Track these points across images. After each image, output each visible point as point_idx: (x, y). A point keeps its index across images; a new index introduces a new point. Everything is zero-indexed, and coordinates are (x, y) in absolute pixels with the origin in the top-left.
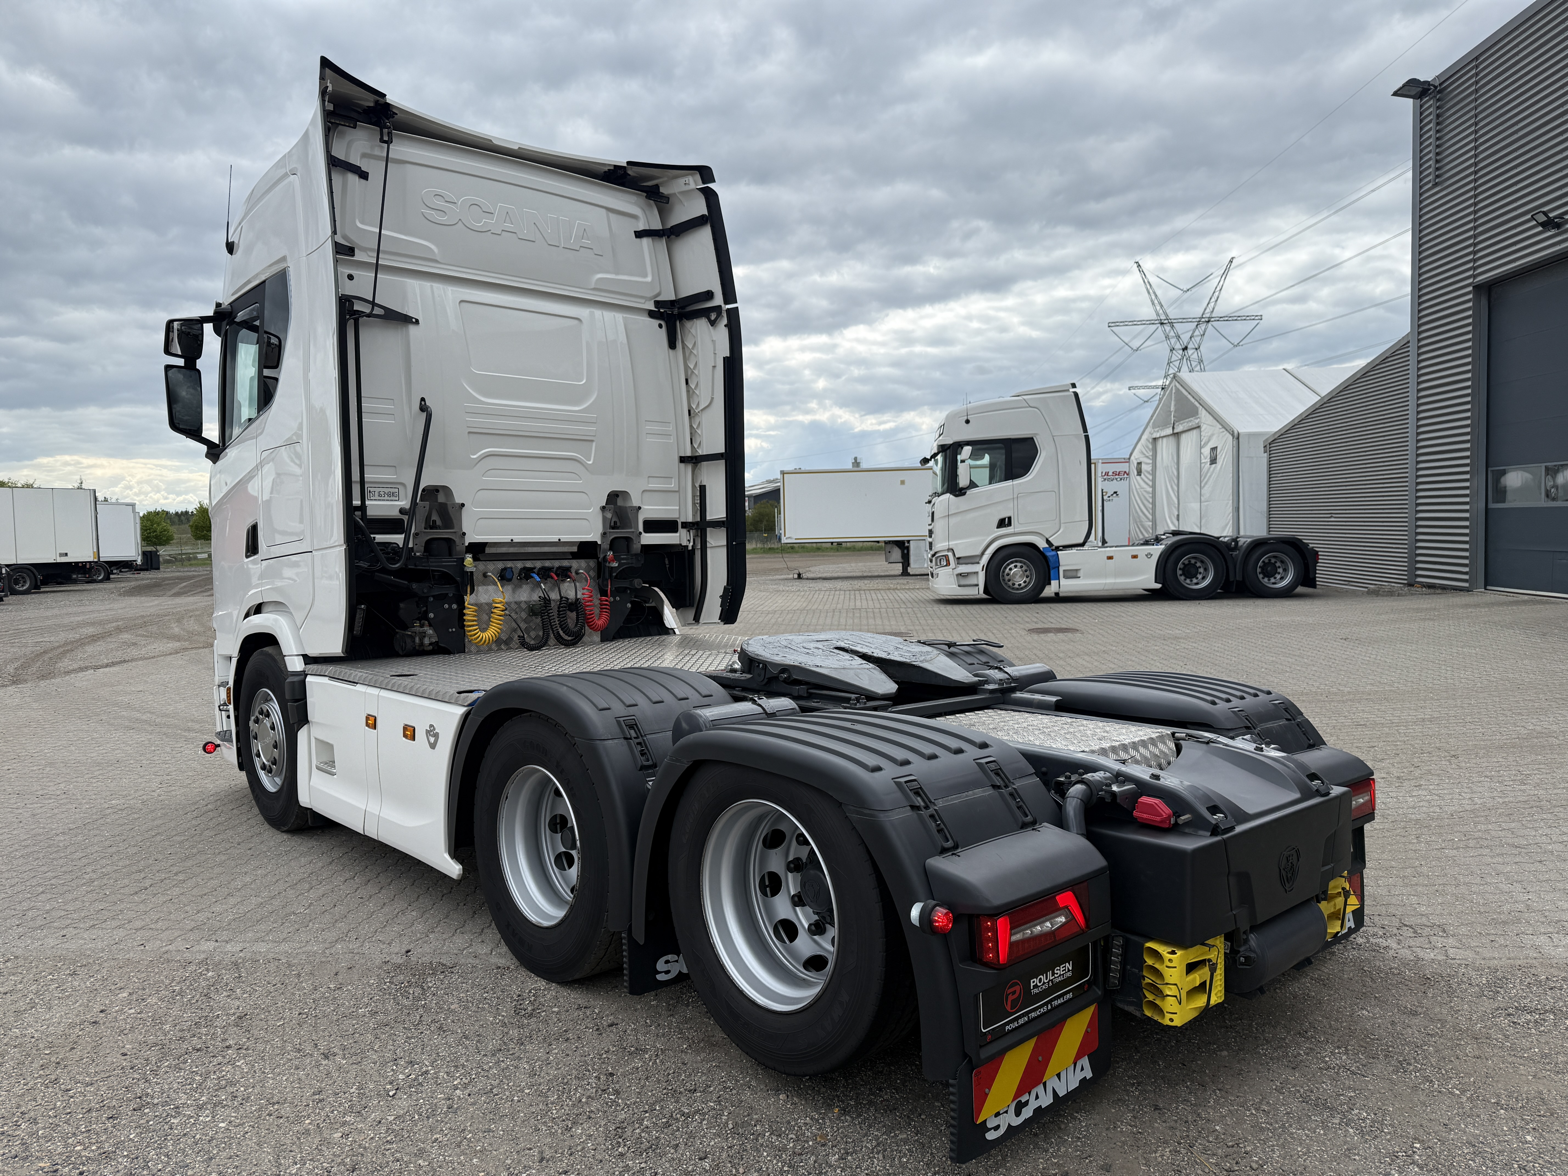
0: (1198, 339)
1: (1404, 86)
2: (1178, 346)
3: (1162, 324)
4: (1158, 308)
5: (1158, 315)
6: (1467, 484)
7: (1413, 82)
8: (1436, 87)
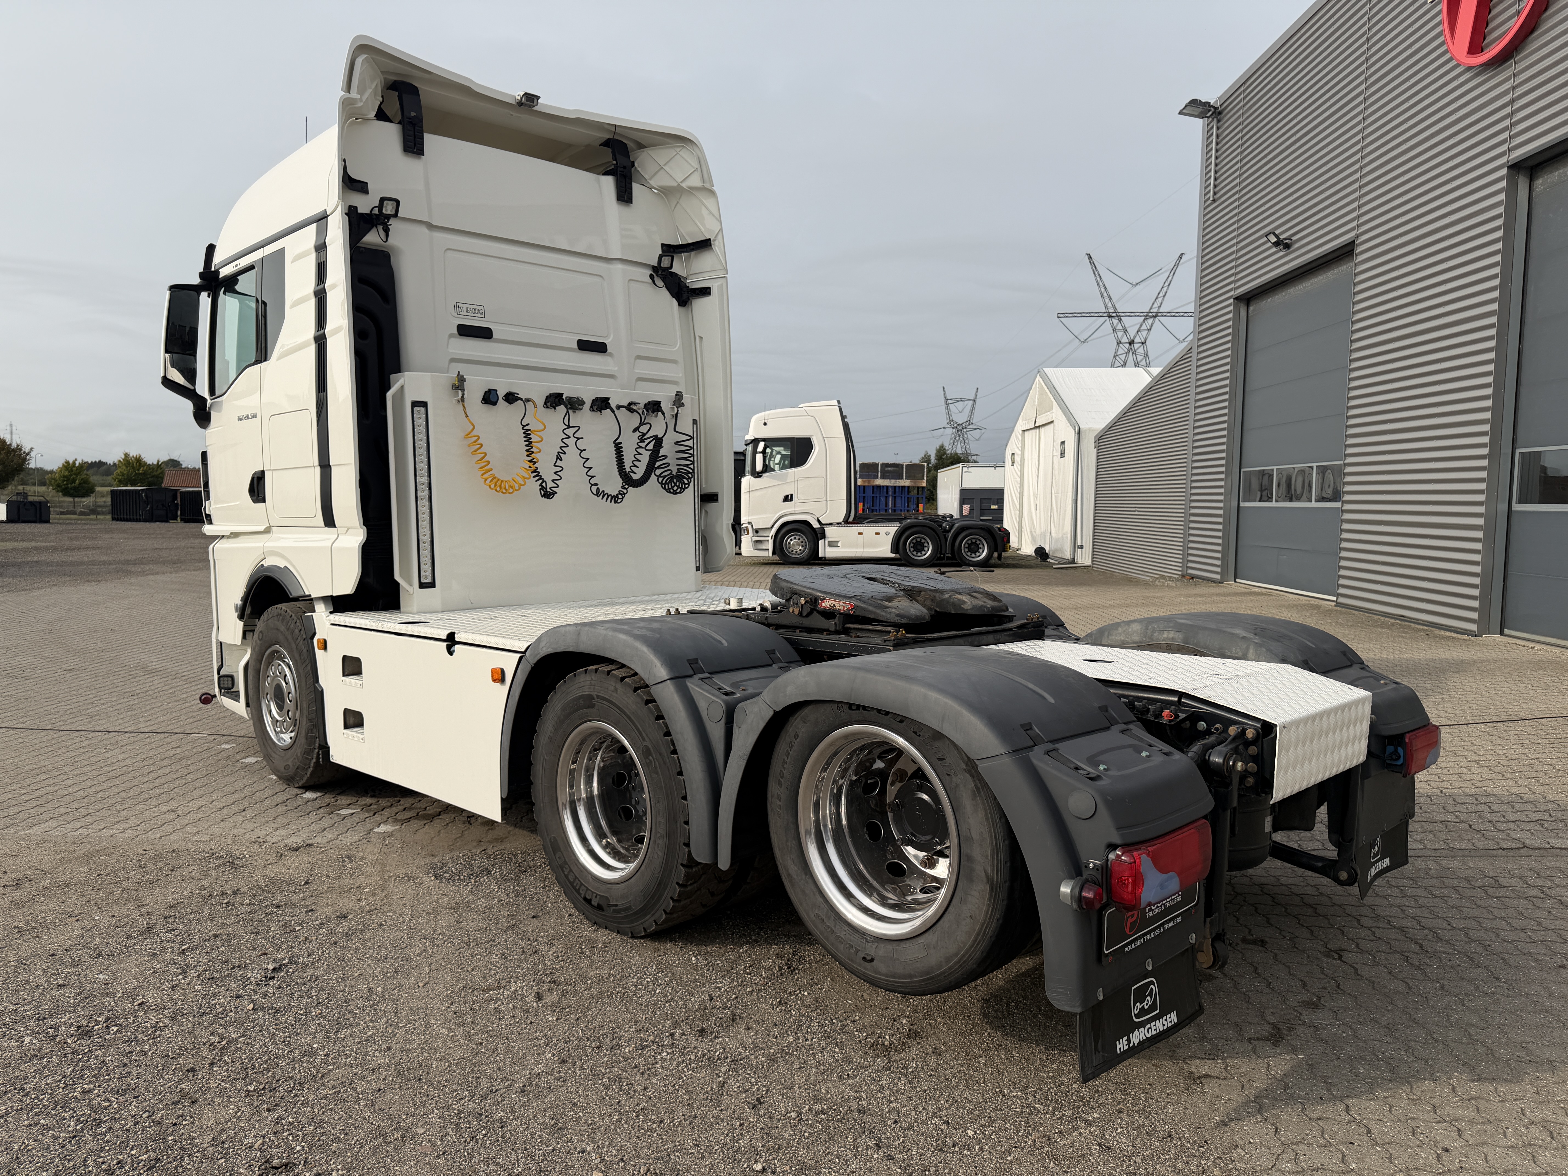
0: (1144, 333)
1: (1186, 106)
2: (1125, 340)
3: (1110, 317)
4: (1107, 300)
5: (1106, 307)
6: (1222, 483)
7: (1194, 102)
8: (1215, 108)
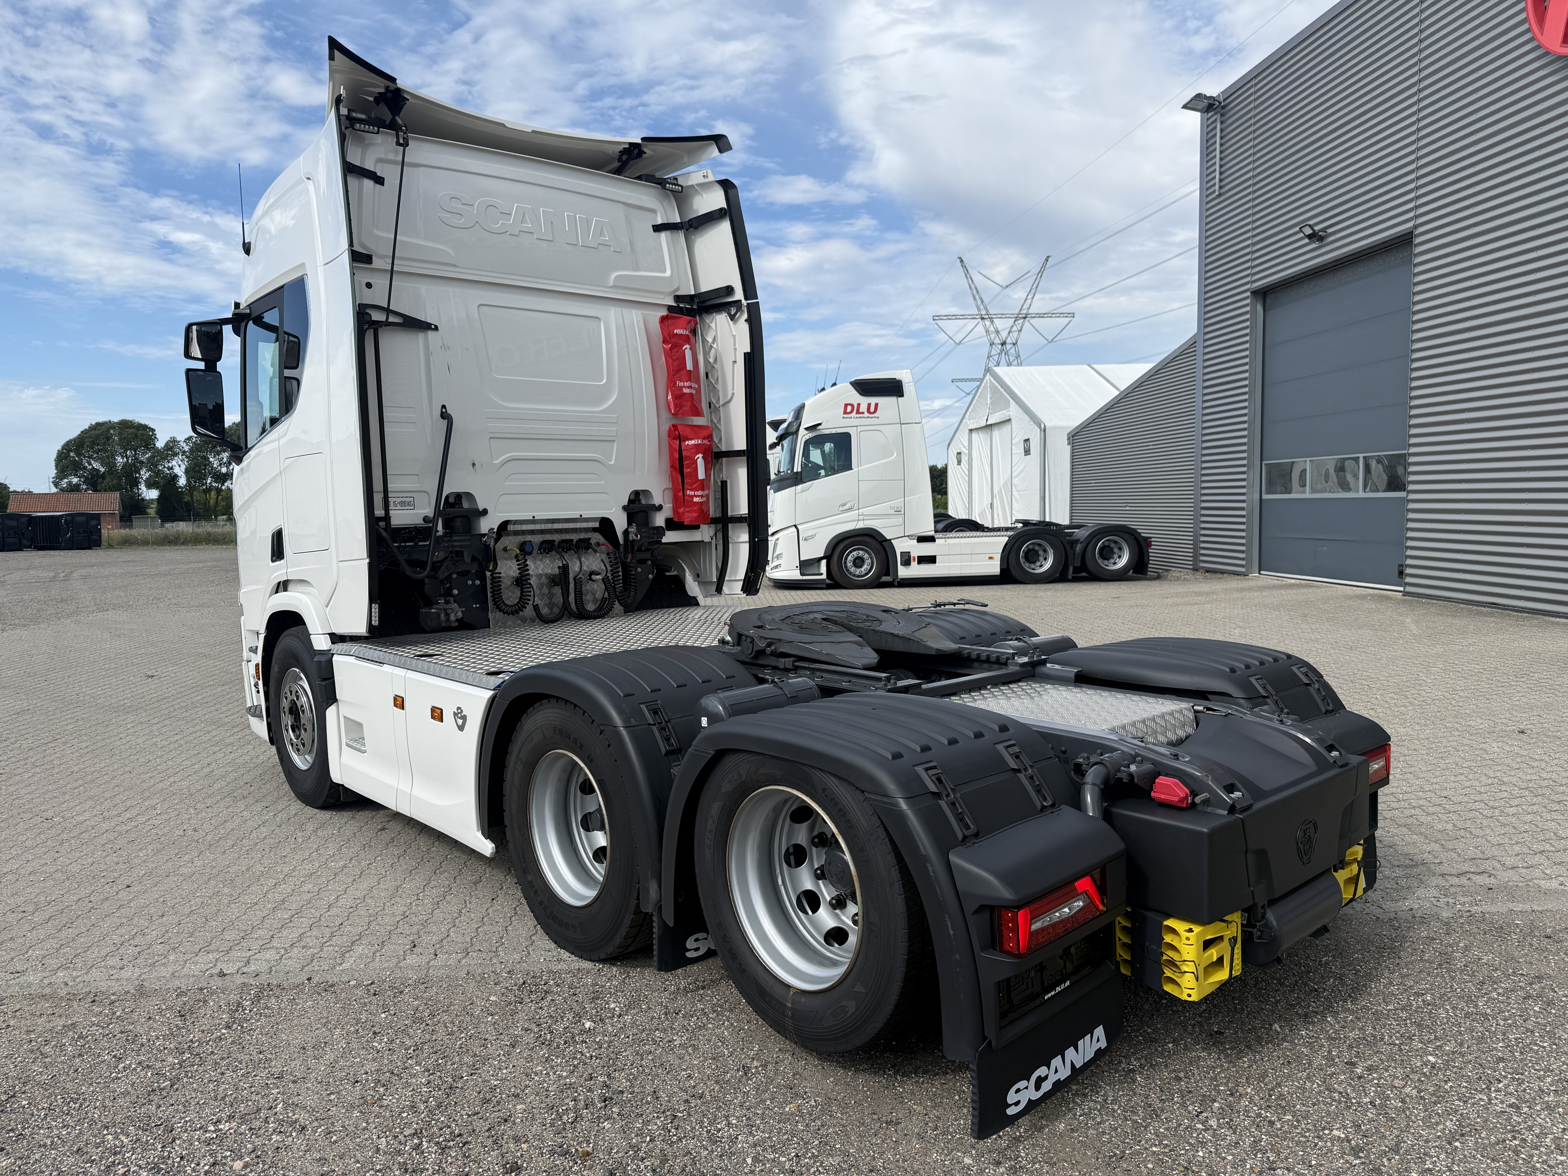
0: (1016, 334)
1: (1191, 100)
2: (997, 341)
3: (982, 319)
4: (979, 302)
5: (979, 309)
6: (1244, 476)
7: (1199, 96)
8: (1220, 103)
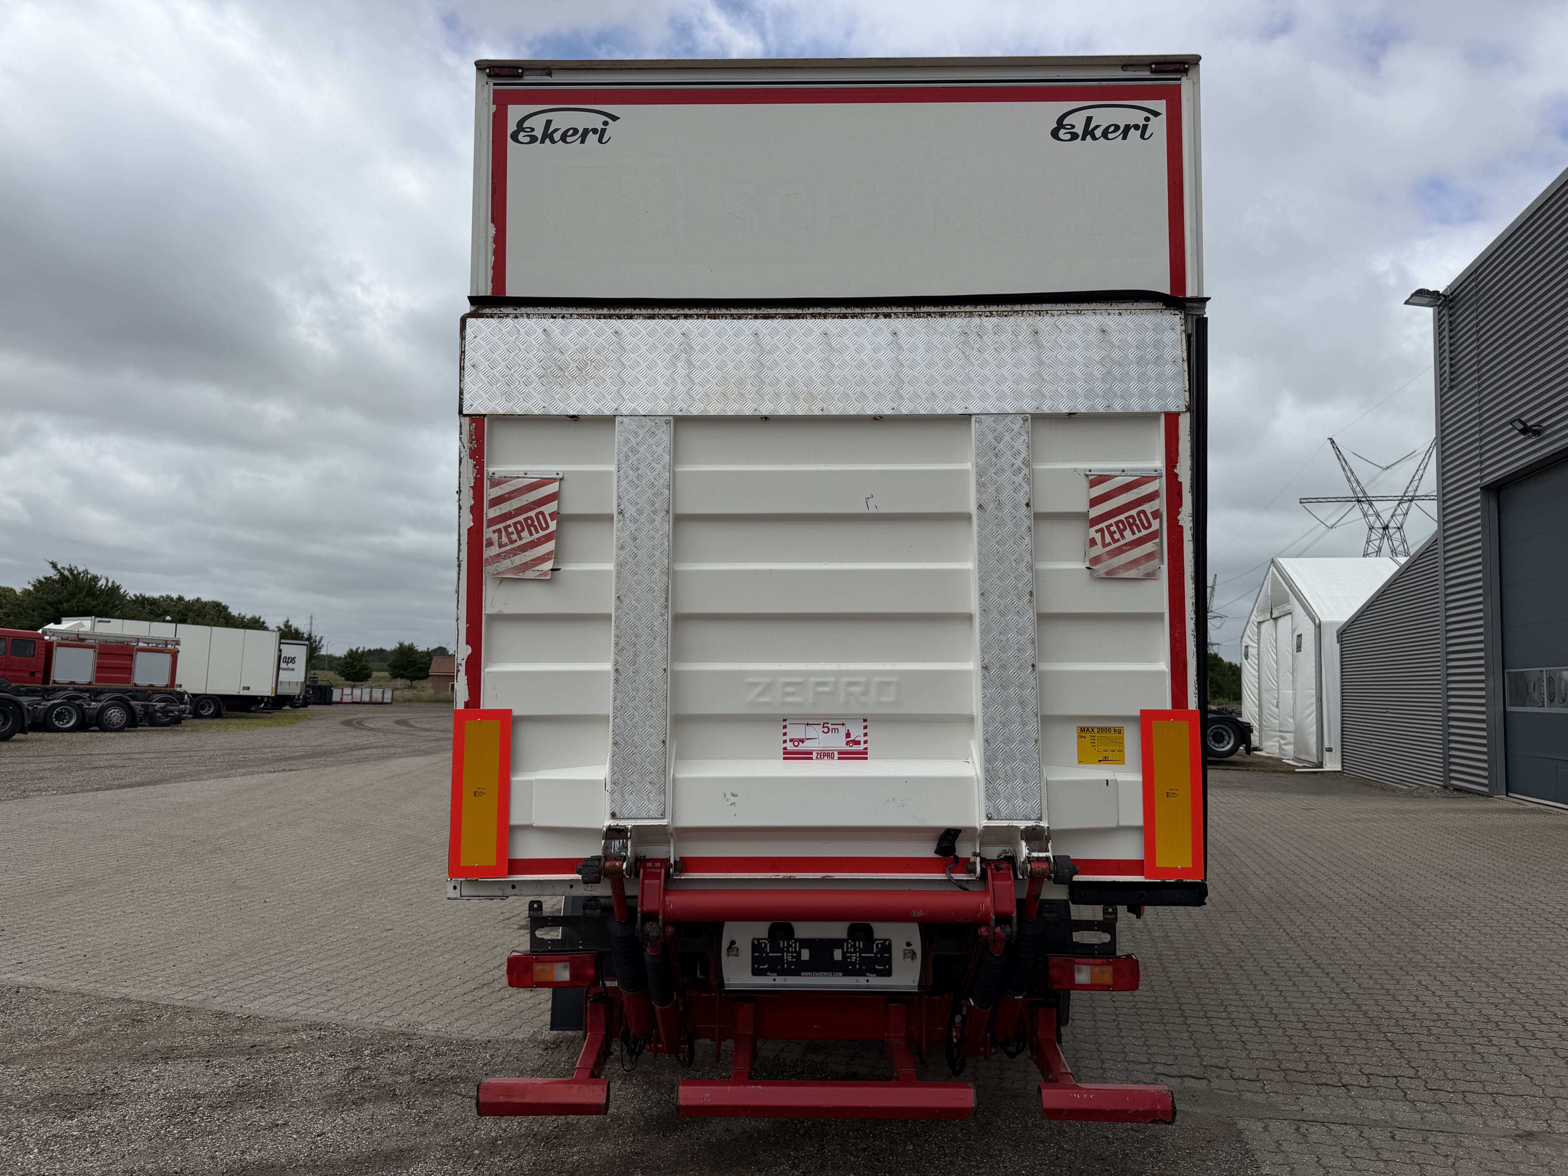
2: (1378, 525)
3: (1359, 501)
4: (1355, 485)
5: (1354, 491)
7: (1421, 293)
8: (1447, 297)
